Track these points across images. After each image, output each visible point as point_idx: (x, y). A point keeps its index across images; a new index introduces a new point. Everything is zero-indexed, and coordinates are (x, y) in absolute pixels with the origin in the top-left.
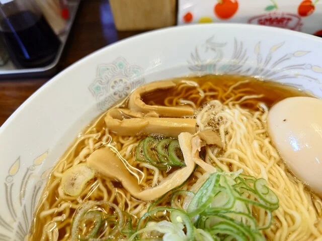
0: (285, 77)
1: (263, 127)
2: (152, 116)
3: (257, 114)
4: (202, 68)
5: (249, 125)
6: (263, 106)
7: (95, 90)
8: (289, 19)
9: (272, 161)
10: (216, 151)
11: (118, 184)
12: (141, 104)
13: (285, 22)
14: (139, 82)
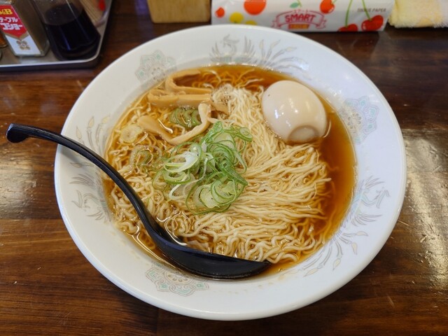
0: (281, 67)
1: (258, 102)
2: (181, 94)
3: (256, 93)
4: (221, 59)
5: (248, 101)
6: (261, 88)
7: (140, 75)
8: (313, 16)
9: (258, 121)
10: (224, 116)
11: (158, 137)
12: (174, 85)
13: (310, 18)
14: (172, 70)
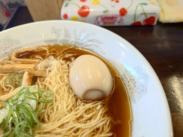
1: (68, 69)
3: (68, 63)
4: (51, 41)
6: (73, 59)
8: (116, 18)
10: (42, 79)
13: (114, 19)
